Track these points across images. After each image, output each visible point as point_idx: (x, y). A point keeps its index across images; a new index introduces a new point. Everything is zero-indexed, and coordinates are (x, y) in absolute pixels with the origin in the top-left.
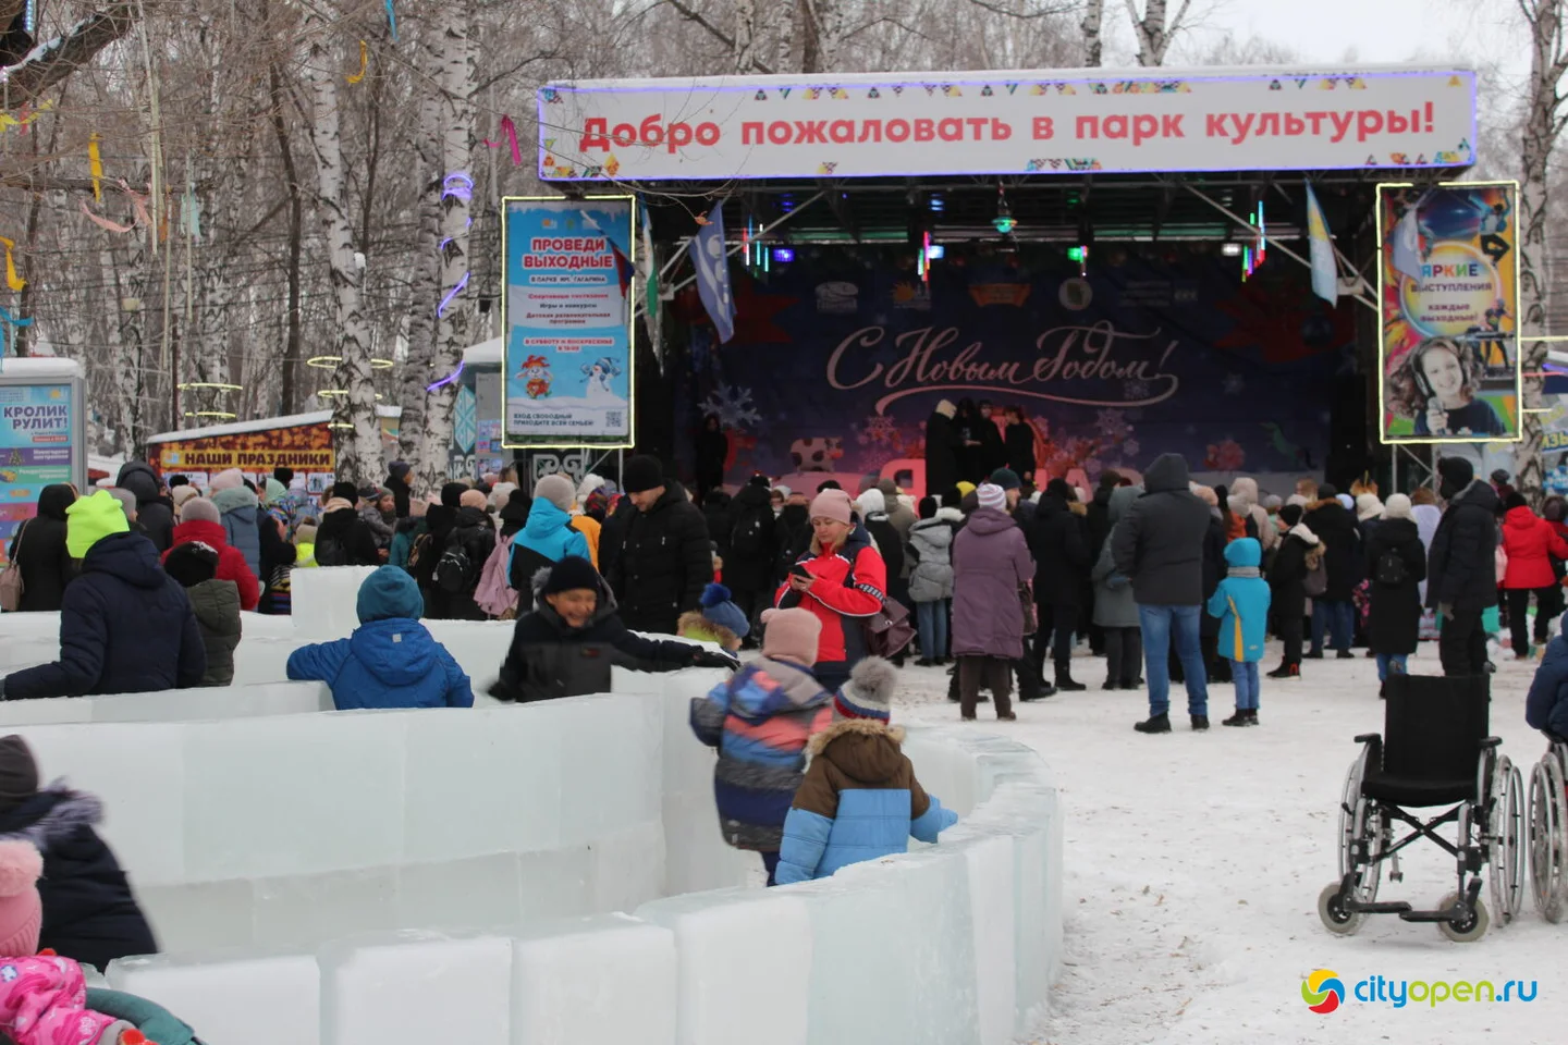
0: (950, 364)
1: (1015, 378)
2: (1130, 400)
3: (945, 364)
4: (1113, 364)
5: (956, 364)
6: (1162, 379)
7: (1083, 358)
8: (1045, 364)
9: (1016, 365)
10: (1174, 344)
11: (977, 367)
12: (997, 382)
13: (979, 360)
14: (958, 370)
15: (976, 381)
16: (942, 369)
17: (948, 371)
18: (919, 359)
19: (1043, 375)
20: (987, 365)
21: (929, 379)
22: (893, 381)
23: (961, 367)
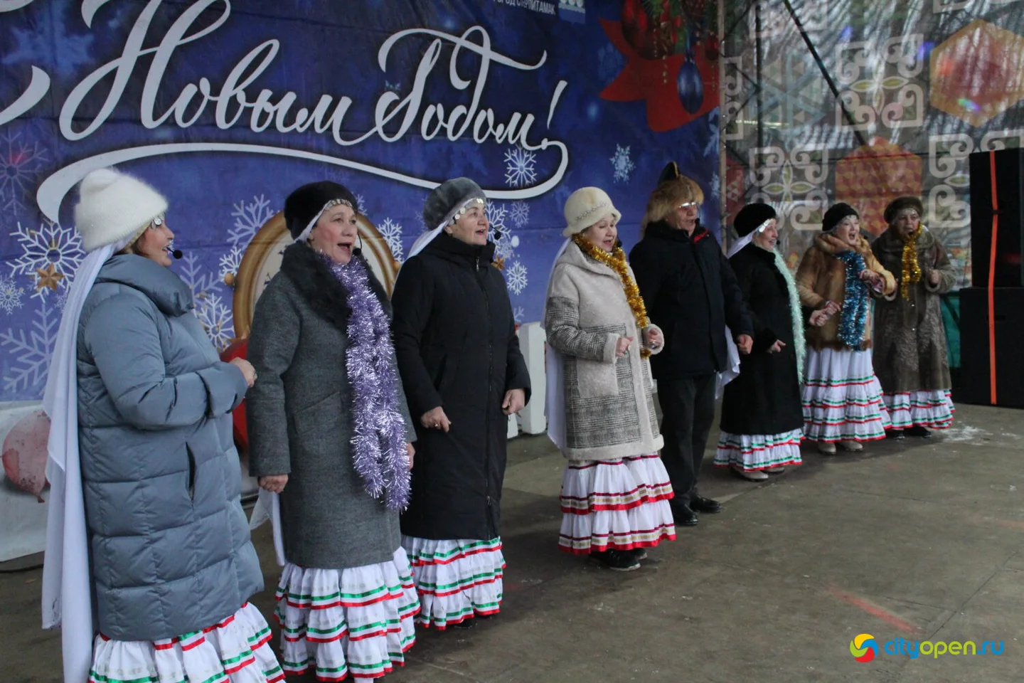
0: (216, 91)
1: (346, 132)
2: (514, 188)
3: (205, 85)
4: (490, 114)
5: (228, 90)
6: (549, 147)
7: (451, 98)
8: (393, 104)
9: (345, 103)
10: (562, 85)
11: (274, 100)
12: (307, 140)
13: (275, 82)
14: (233, 102)
15: (271, 136)
16: (198, 97)
17: (212, 106)
18: (143, 65)
19: (391, 129)
20: (290, 98)
21: (171, 122)
22: (80, 120)
23: (241, 98)
